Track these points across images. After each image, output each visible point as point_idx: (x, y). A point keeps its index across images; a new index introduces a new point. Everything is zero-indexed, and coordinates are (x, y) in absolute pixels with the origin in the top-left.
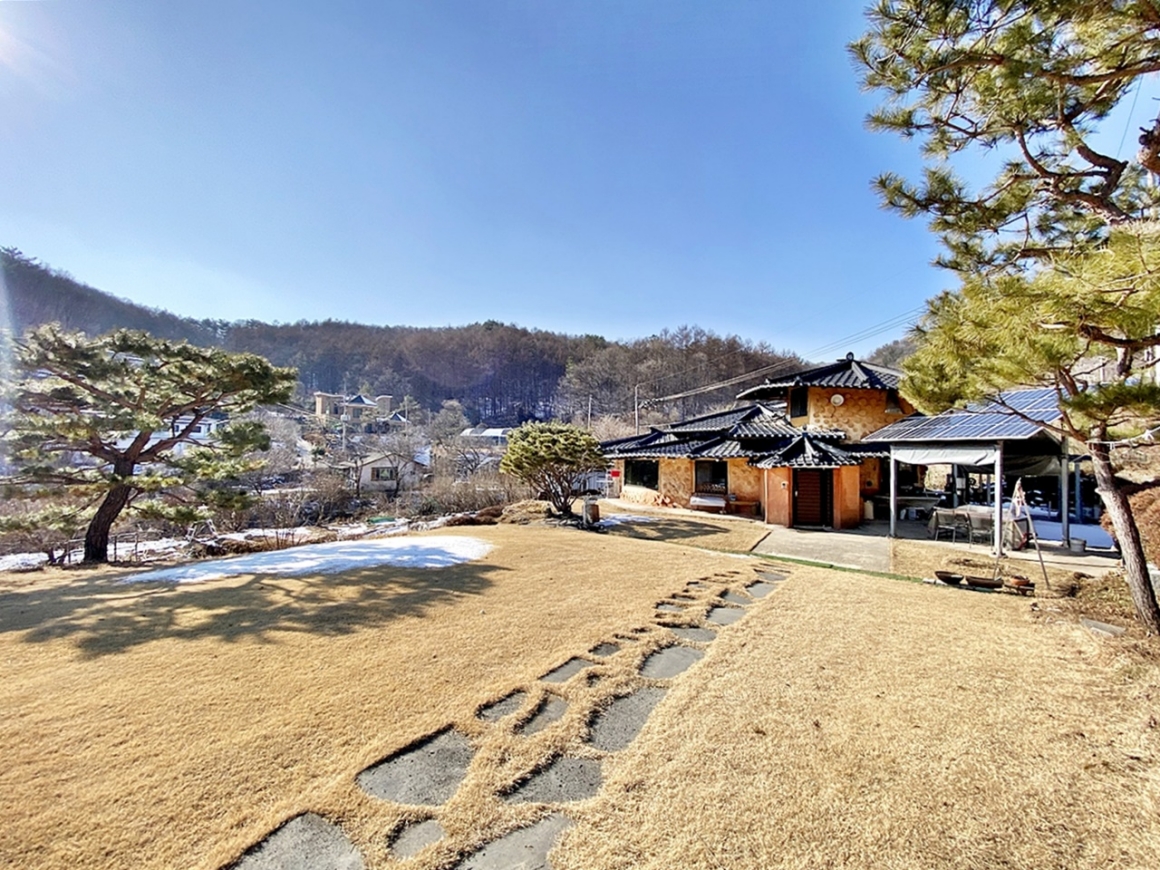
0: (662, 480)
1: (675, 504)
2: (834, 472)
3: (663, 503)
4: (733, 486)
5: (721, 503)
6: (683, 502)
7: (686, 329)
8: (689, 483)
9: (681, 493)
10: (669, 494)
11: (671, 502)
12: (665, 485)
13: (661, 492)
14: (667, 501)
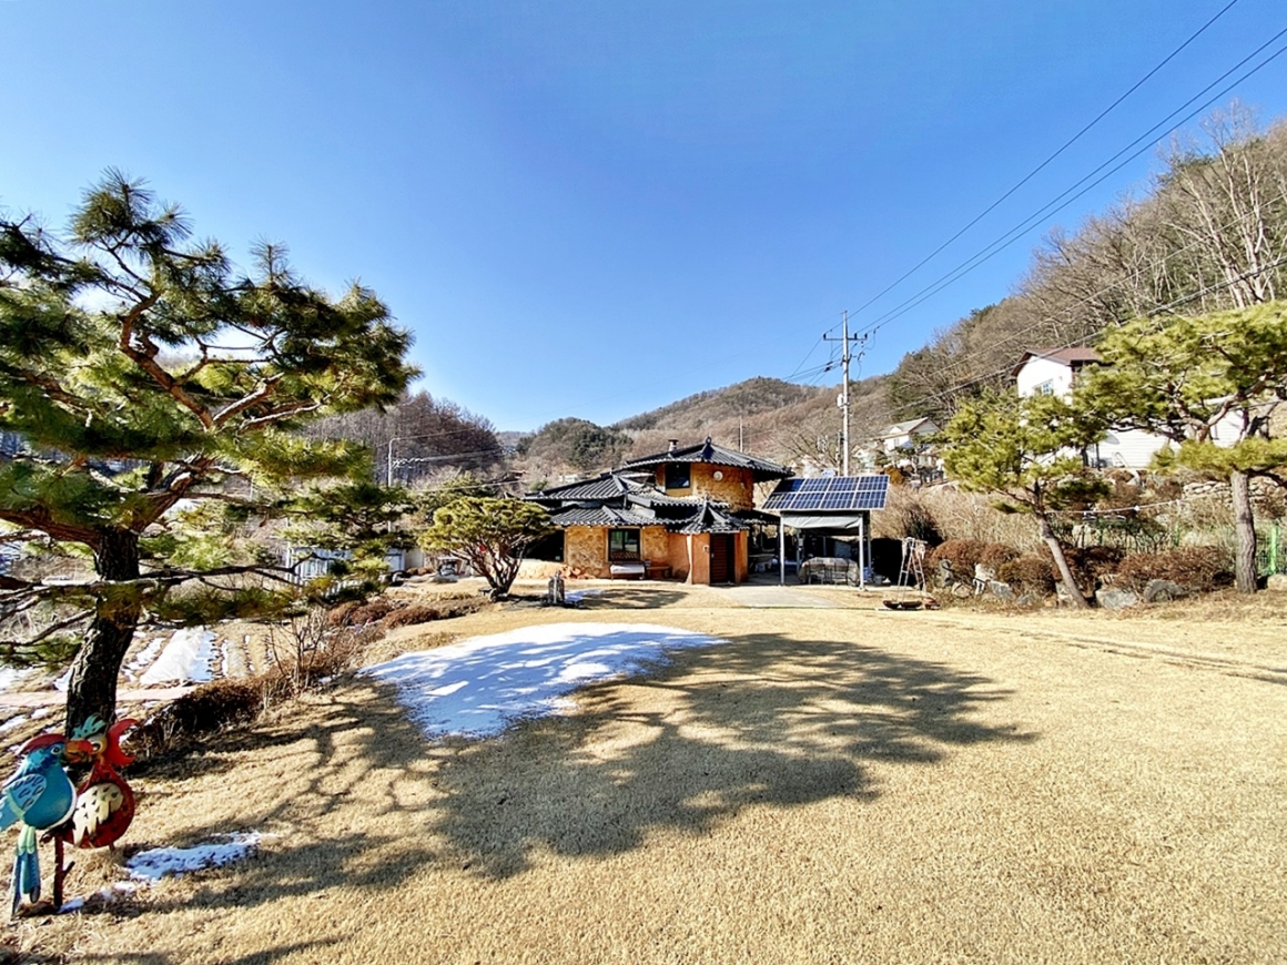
0: (569, 550)
1: (586, 575)
2: (736, 537)
3: (572, 575)
4: (646, 553)
6: (596, 572)
8: (601, 551)
9: (592, 562)
10: (579, 565)
11: (582, 573)
12: (574, 556)
14: (577, 572)
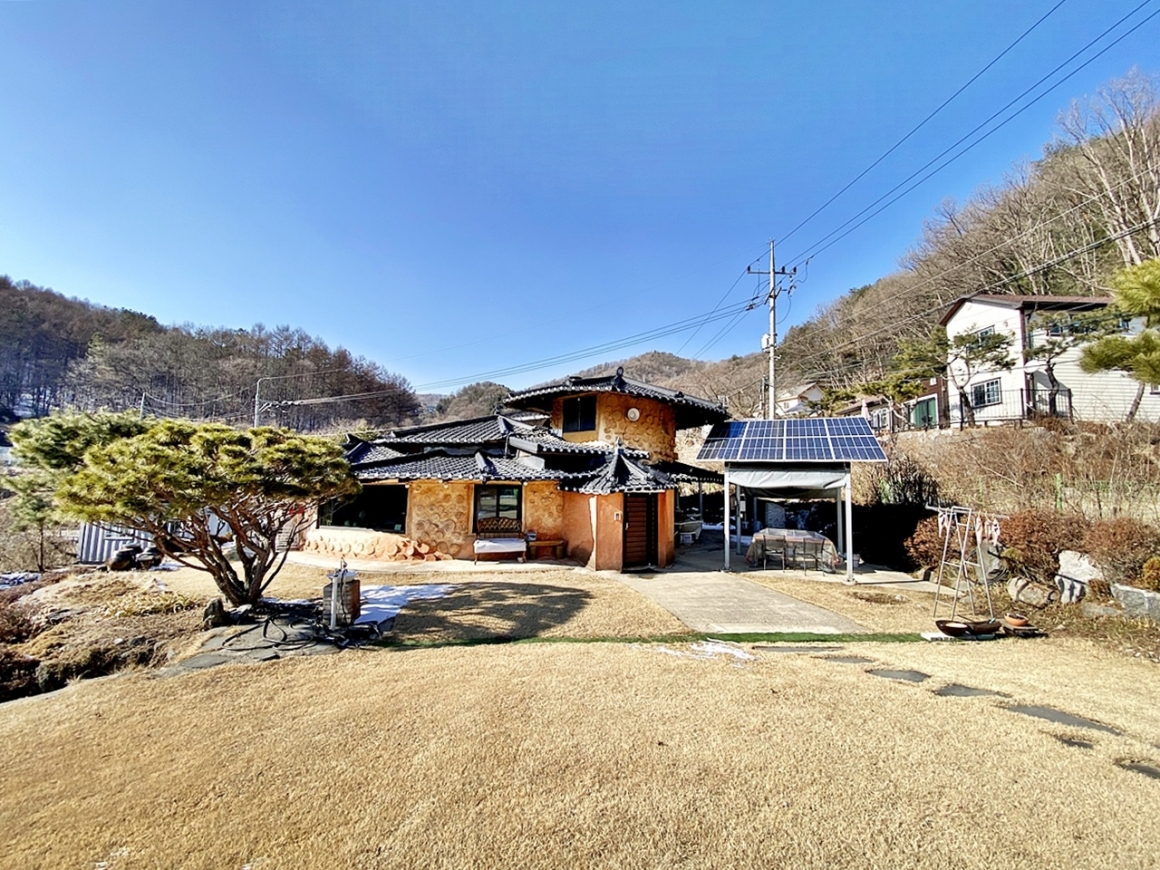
0: (414, 516)
1: (437, 554)
2: (659, 497)
3: (417, 554)
4: (530, 520)
5: (521, 546)
6: (453, 550)
7: (287, 330)
8: (463, 518)
9: (448, 535)
10: (427, 539)
11: (431, 551)
12: (420, 525)
13: (410, 535)
14: (424, 549)
